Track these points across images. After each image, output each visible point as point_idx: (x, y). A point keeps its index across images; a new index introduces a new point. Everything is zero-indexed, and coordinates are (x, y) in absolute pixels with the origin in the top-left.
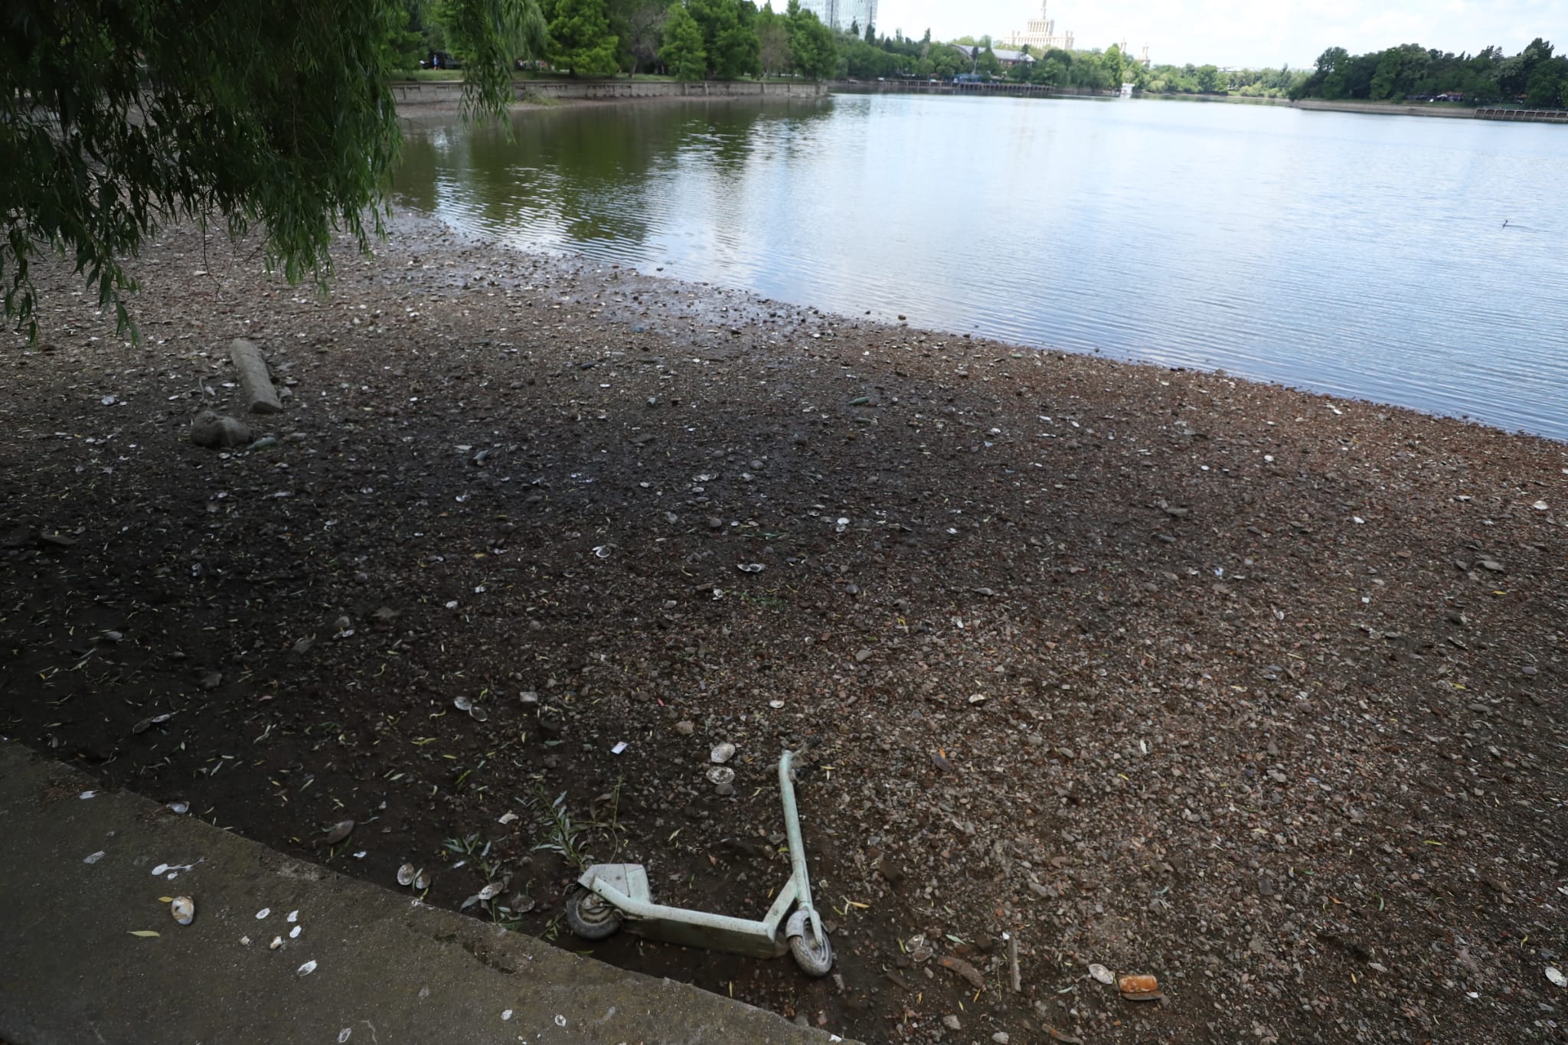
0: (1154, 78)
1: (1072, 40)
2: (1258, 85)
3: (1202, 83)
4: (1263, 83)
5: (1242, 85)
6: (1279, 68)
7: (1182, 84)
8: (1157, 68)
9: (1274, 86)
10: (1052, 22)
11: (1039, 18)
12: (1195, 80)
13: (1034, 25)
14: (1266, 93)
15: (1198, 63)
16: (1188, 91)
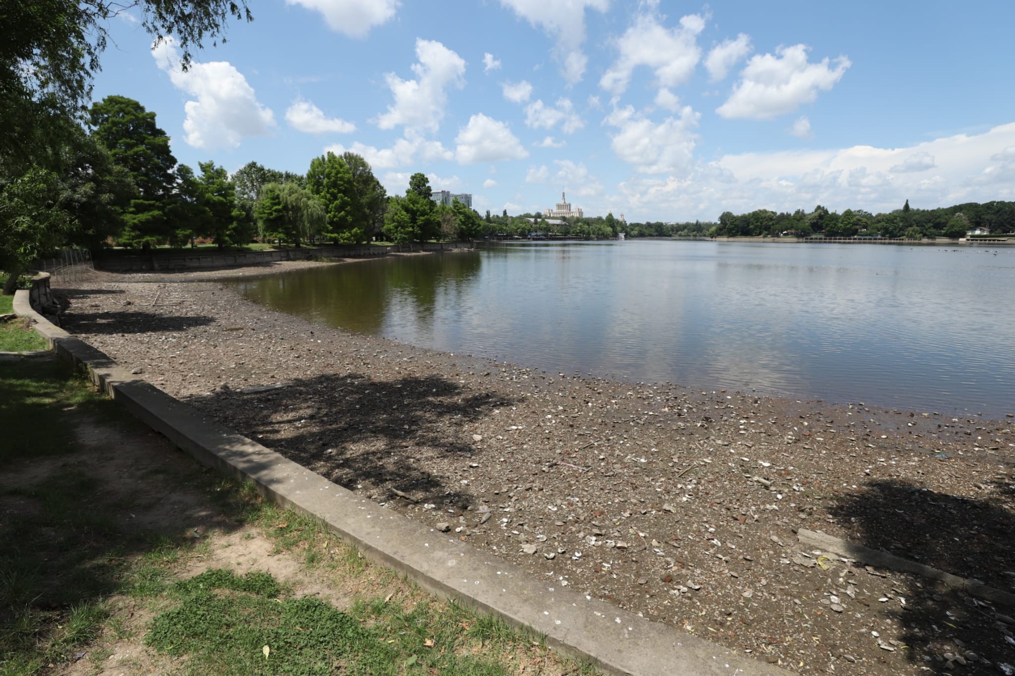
0: (632, 230)
1: (582, 213)
2: (686, 231)
3: (657, 231)
4: (688, 229)
5: (678, 231)
6: (694, 222)
7: (647, 232)
8: (631, 224)
9: (694, 231)
10: (570, 205)
11: (562, 202)
12: (653, 230)
13: (559, 206)
14: (691, 234)
15: (653, 221)
16: (651, 235)
